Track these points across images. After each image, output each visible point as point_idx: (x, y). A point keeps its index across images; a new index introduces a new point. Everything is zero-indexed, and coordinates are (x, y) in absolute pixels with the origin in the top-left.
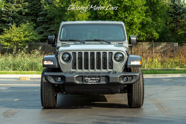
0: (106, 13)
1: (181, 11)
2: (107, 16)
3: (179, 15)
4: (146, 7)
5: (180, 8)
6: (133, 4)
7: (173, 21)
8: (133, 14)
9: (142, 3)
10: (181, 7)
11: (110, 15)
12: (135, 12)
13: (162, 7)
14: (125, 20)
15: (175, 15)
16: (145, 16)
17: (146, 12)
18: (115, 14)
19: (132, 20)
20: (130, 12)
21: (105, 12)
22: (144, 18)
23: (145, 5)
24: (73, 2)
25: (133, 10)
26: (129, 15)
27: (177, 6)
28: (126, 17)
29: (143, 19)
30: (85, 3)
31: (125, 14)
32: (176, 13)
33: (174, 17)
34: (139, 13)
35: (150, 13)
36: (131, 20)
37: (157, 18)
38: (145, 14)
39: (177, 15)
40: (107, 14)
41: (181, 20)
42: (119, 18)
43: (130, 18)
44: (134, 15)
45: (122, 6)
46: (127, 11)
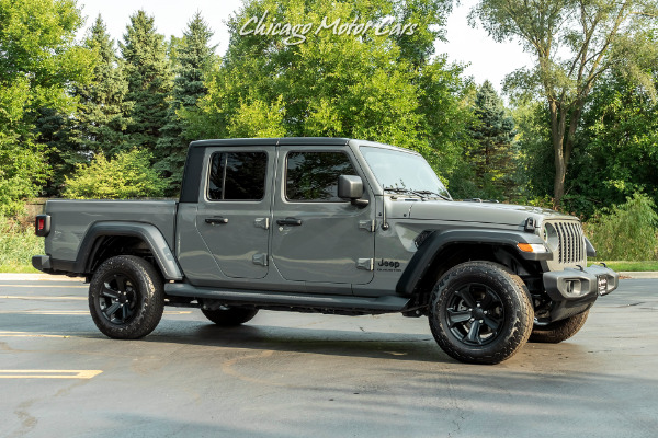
0: (325, 129)
1: (500, 125)
3: (494, 135)
4: (418, 117)
5: (497, 119)
6: (389, 108)
8: (388, 131)
9: (409, 106)
10: (499, 116)
11: (334, 134)
12: (392, 128)
13: (457, 117)
15: (486, 135)
16: (416, 137)
17: (418, 129)
18: (345, 133)
20: (381, 127)
21: (322, 126)
22: (413, 141)
23: (416, 112)
24: (244, 102)
25: (388, 123)
26: (379, 134)
27: (489, 114)
29: (412, 144)
30: (274, 105)
31: (368, 132)
32: (488, 130)
33: (483, 139)
34: (404, 129)
35: (429, 130)
37: (444, 143)
38: (415, 133)
39: (489, 135)
40: (327, 131)
41: (499, 146)
43: (381, 141)
44: (391, 136)
45: (363, 113)
46: (373, 124)
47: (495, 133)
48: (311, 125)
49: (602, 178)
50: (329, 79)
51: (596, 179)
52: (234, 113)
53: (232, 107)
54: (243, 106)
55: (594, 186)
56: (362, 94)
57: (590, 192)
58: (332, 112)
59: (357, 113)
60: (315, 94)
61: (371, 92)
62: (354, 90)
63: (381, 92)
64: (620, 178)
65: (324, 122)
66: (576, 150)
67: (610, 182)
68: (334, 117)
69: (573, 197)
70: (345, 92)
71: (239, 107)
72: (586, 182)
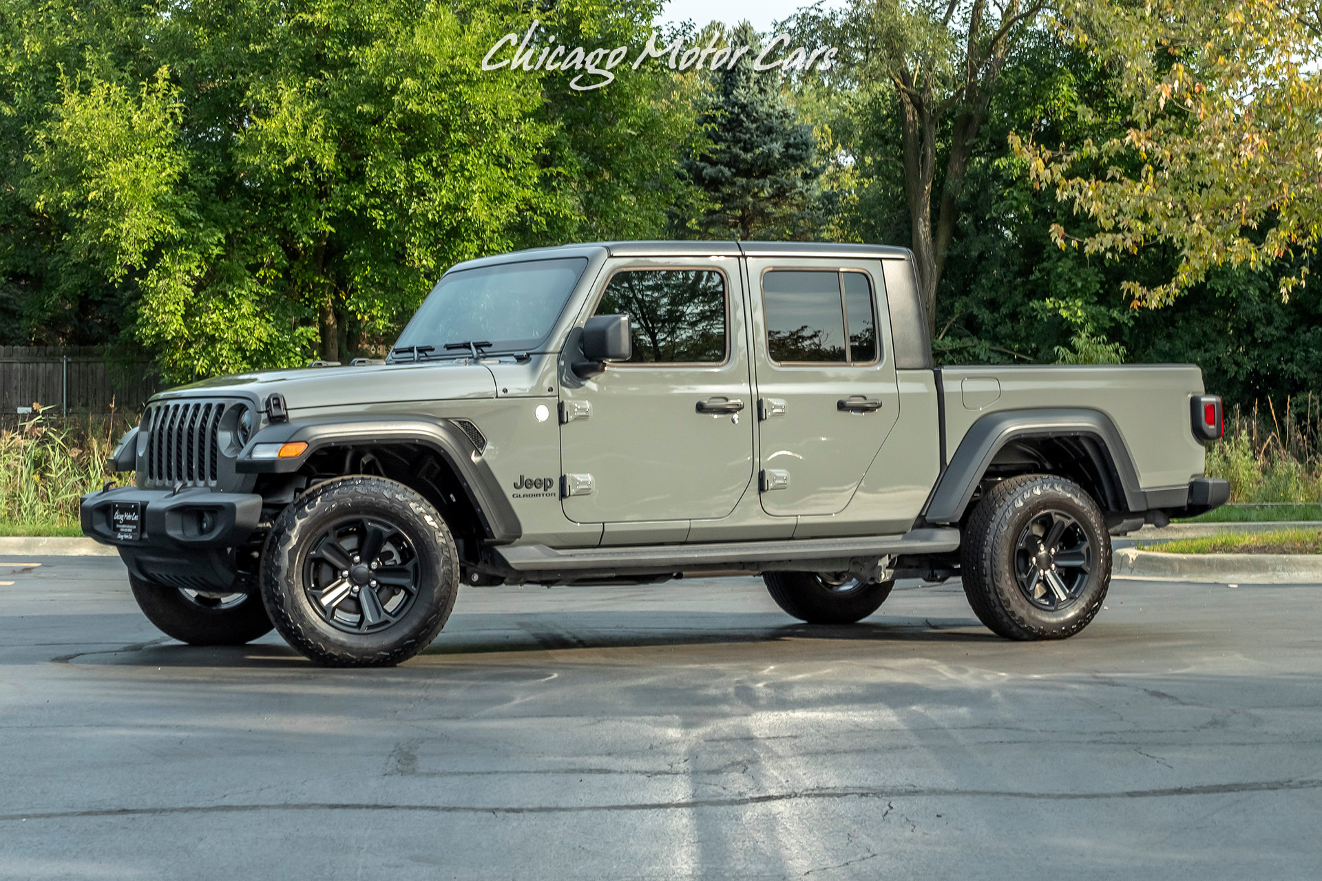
0: (290, 160)
1: (777, 147)
2: (298, 181)
3: (763, 175)
4: (544, 129)
5: (770, 131)
6: (464, 108)
7: (723, 210)
8: (462, 168)
9: (518, 101)
10: (775, 122)
11: (314, 175)
12: (474, 160)
13: (649, 127)
14: (414, 206)
15: (739, 173)
16: (536, 186)
17: (544, 162)
18: (348, 172)
19: (456, 209)
20: (444, 157)
21: (282, 152)
22: (528, 193)
23: (541, 115)
24: (72, 89)
25: (463, 147)
26: (437, 174)
27: (748, 116)
28: (418, 190)
29: (526, 201)
30: (149, 93)
31: (409, 173)
32: (745, 161)
33: (733, 184)
34: (501, 162)
35: (573, 162)
36: (450, 208)
37: (617, 199)
38: (535, 173)
39: (747, 174)
40: (297, 166)
41: (775, 205)
42: (375, 193)
43: (444, 196)
44: (469, 180)
45: (392, 119)
46: (424, 148)
47: (765, 168)
48: (255, 151)
49: (1031, 295)
50: (303, 28)
51: (1018, 297)
52: (48, 115)
53: (41, 100)
54: (71, 99)
55: (1014, 316)
56: (387, 69)
57: (1003, 330)
58: (309, 118)
59: (376, 120)
60: (265, 66)
61: (415, 64)
62: (370, 57)
63: (438, 67)
64: (1074, 293)
65: (288, 141)
66: (966, 221)
67: (1049, 303)
68: (316, 129)
69: (957, 344)
70: (348, 63)
71: (59, 100)
72: (993, 305)
